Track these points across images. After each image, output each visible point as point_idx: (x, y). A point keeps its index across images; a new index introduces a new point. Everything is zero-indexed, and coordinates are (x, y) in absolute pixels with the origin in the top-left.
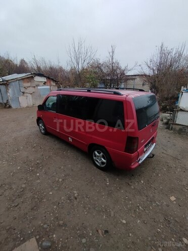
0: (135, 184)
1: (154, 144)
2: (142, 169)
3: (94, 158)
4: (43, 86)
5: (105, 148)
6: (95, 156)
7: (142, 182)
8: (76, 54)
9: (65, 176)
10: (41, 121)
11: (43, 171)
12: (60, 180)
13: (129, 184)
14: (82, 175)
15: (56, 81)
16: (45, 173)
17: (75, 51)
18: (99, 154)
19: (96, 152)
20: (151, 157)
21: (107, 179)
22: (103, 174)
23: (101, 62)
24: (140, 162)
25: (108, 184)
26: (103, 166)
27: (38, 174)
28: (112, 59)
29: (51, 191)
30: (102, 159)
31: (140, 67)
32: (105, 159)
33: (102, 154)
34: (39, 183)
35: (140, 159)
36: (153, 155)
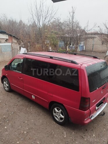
0: (88, 137)
1: (106, 103)
2: (95, 125)
3: (54, 114)
4: (4, 43)
5: (63, 106)
6: (55, 113)
7: (94, 135)
8: (37, 12)
9: (29, 129)
10: (5, 79)
11: (10, 124)
12: (25, 132)
13: (82, 137)
14: (43, 129)
15: (17, 38)
16: (12, 127)
17: (37, 9)
18: (59, 110)
19: (56, 109)
20: (102, 115)
21: (65, 133)
22: (61, 128)
23: (62, 21)
24: (92, 119)
25: (65, 136)
26: (61, 121)
27: (6, 127)
28: (73, 18)
29: (18, 141)
30: (61, 115)
31: (99, 28)
32: (63, 115)
33: (60, 110)
34: (7, 134)
35: (92, 116)
36: (104, 113)
